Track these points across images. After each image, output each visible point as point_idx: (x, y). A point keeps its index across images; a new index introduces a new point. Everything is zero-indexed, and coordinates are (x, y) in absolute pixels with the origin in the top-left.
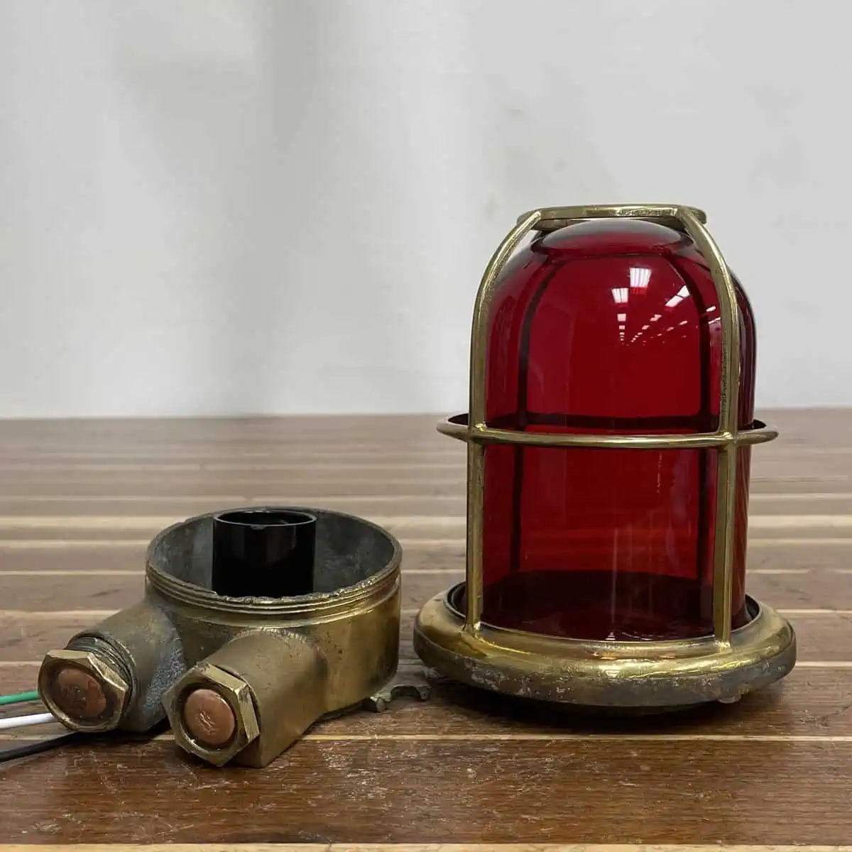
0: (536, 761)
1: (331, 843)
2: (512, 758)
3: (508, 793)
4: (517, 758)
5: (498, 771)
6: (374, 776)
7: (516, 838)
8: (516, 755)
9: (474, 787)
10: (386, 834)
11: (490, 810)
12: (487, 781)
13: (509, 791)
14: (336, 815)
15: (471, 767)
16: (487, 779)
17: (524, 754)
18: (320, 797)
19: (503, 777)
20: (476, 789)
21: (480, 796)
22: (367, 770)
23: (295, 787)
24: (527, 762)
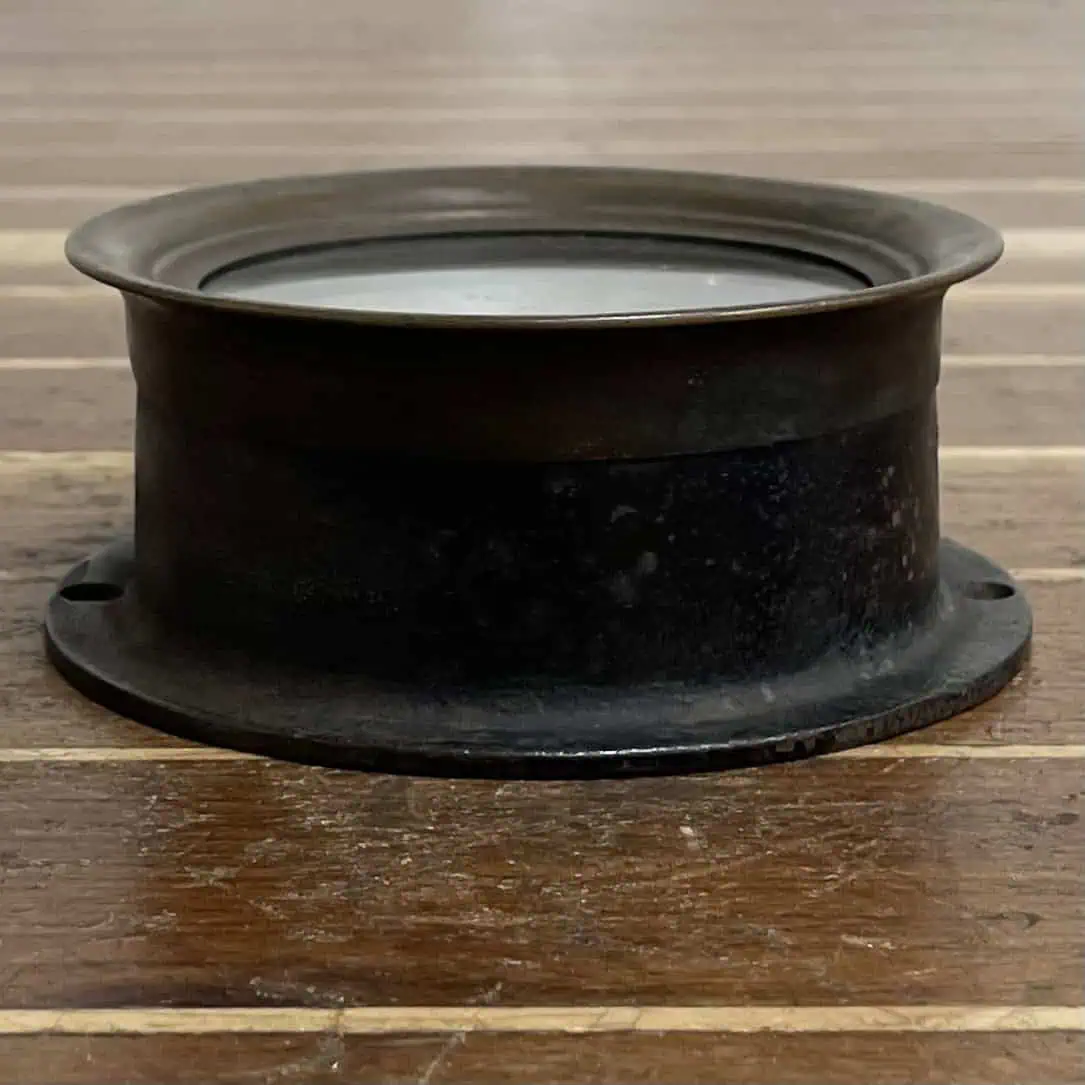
0: (861, 808)
1: (342, 1006)
2: (795, 801)
3: (799, 885)
4: (810, 801)
5: (764, 832)
6: (432, 845)
7: (842, 994)
8: (809, 794)
9: (704, 872)
10: (490, 984)
11: (760, 928)
12: (739, 857)
13: (806, 881)
14: (340, 939)
15: (691, 824)
16: (738, 852)
17: (826, 793)
18: (295, 896)
19: (782, 847)
20: (712, 876)
21: (725, 894)
22: (412, 830)
23: (219, 872)
24: (839, 810)
